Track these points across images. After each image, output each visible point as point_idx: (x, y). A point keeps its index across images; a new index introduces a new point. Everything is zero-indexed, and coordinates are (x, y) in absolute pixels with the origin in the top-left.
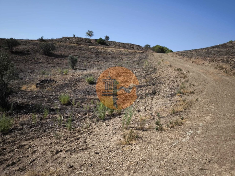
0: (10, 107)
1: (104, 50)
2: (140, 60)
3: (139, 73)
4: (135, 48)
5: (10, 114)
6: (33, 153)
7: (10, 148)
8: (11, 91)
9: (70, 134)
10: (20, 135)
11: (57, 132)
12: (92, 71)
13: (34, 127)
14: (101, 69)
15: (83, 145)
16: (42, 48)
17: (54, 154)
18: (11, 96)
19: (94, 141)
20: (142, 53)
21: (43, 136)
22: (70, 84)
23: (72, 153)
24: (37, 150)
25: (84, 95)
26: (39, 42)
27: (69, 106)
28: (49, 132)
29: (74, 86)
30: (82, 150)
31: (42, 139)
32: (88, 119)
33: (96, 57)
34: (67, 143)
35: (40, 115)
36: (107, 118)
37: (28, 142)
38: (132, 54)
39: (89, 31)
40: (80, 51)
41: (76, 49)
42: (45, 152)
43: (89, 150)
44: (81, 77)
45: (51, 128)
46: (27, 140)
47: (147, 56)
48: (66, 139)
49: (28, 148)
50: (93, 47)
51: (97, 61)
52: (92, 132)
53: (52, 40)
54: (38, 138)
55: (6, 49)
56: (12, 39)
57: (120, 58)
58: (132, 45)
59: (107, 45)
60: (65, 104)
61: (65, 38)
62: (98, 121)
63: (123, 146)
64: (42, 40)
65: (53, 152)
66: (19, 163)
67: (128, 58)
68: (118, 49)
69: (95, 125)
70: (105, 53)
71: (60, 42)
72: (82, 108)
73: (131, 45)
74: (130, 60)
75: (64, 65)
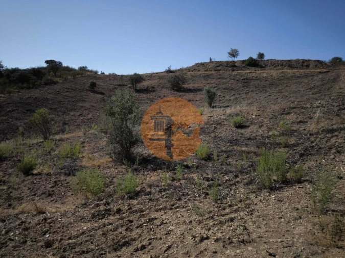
0: (136, 160)
1: (257, 75)
2: (323, 85)
3: (324, 107)
4: (311, 66)
5: (136, 170)
6: (167, 234)
7: (137, 221)
8: (136, 139)
9: (216, 209)
10: (149, 202)
11: (197, 203)
12: (238, 108)
13: (164, 191)
14: (253, 104)
15: (243, 234)
16: (169, 81)
17: (198, 241)
18: (136, 146)
19: (260, 228)
20: (325, 72)
21: (178, 207)
22: (208, 128)
23: (226, 246)
24: (172, 230)
25: (229, 146)
26: (166, 74)
27: (210, 162)
28: (186, 202)
29: (213, 132)
30: (241, 242)
31: (177, 211)
32: (241, 185)
33: (243, 87)
34: (214, 224)
35: (172, 174)
36: (276, 186)
37: (159, 213)
38: (306, 76)
39: (233, 50)
40: (219, 80)
41: (213, 79)
42: (184, 236)
43: (255, 244)
44: (222, 117)
45: (188, 194)
46: (157, 211)
47: (338, 76)
48: (212, 217)
49: (160, 225)
50: (239, 71)
51: (246, 93)
52: (254, 210)
53: (181, 70)
54: (171, 209)
55: (130, 88)
56: (135, 74)
57: (285, 85)
58: (306, 61)
59: (261, 67)
60: (203, 159)
61: (198, 65)
62: (260, 189)
63: (324, 248)
64: (169, 71)
65: (194, 237)
66: (150, 247)
67: (300, 83)
68: (280, 71)
69: (256, 197)
70: (258, 79)
71: (192, 71)
72: (229, 166)
73: (304, 61)
74: (302, 87)
75: (198, 102)
